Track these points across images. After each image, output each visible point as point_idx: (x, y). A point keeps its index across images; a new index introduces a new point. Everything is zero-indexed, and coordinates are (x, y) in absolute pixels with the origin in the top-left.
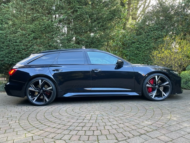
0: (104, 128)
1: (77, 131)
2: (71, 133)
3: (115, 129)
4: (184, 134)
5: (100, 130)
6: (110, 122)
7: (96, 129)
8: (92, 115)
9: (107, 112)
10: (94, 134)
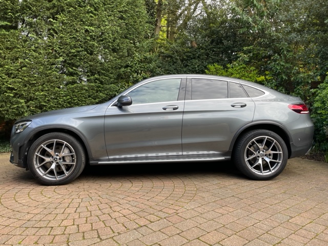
0: (86, 221)
1: (38, 229)
2: (27, 232)
3: (103, 221)
4: (201, 223)
5: (78, 225)
6: (100, 209)
7: (71, 224)
8: (73, 199)
9: (100, 193)
10: (65, 232)
